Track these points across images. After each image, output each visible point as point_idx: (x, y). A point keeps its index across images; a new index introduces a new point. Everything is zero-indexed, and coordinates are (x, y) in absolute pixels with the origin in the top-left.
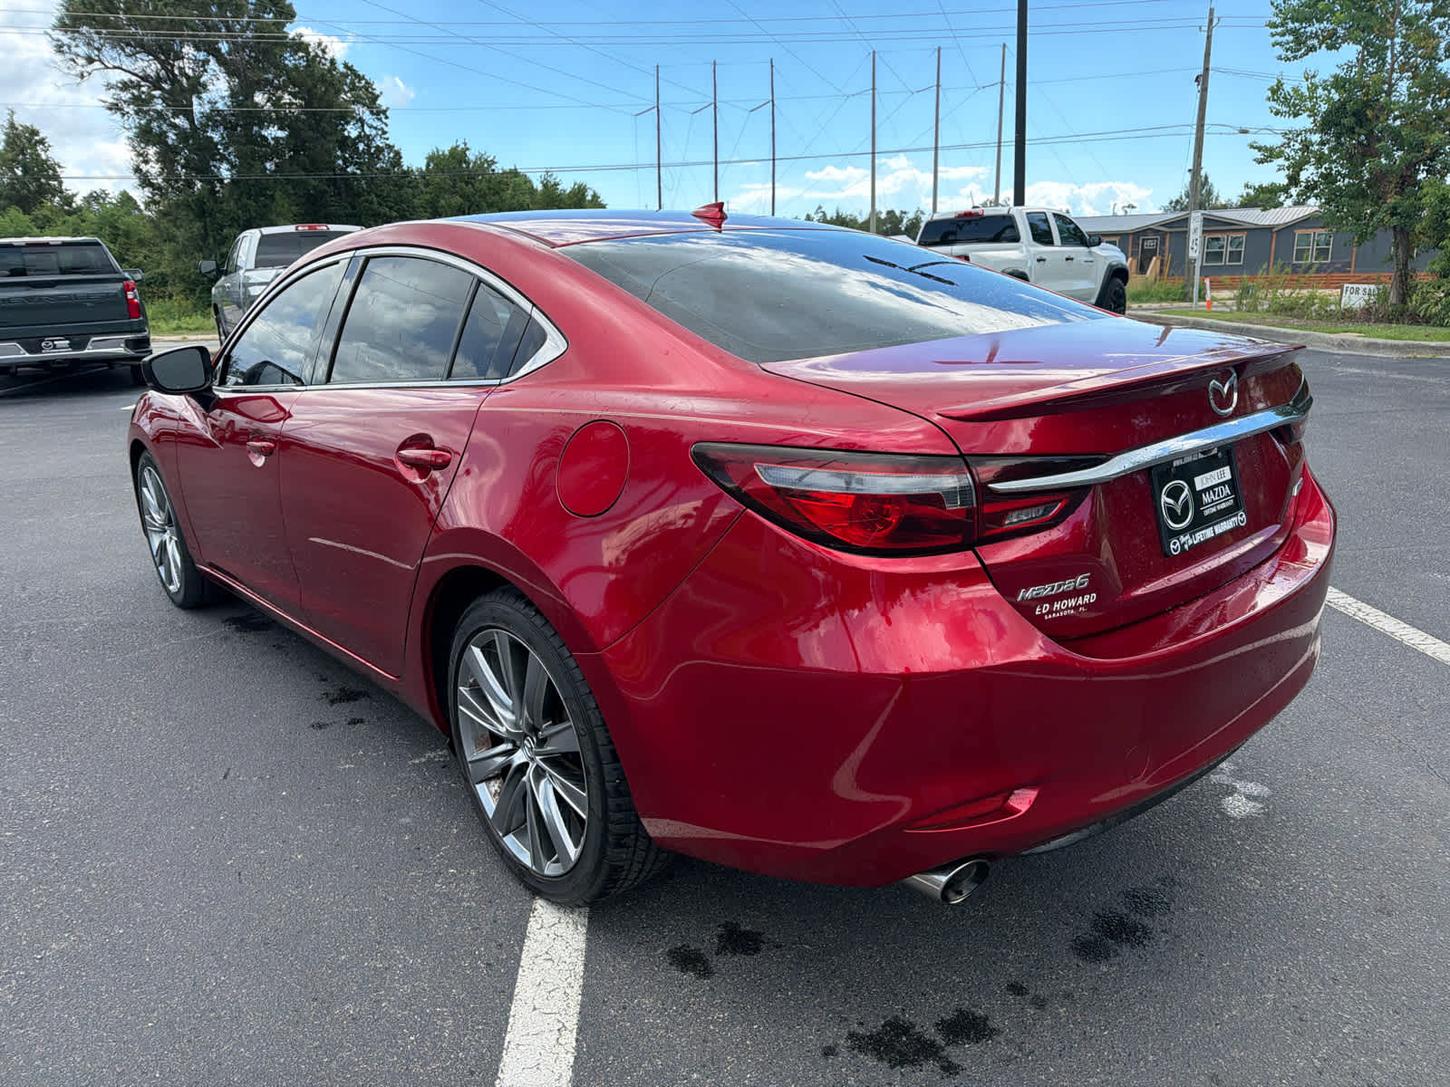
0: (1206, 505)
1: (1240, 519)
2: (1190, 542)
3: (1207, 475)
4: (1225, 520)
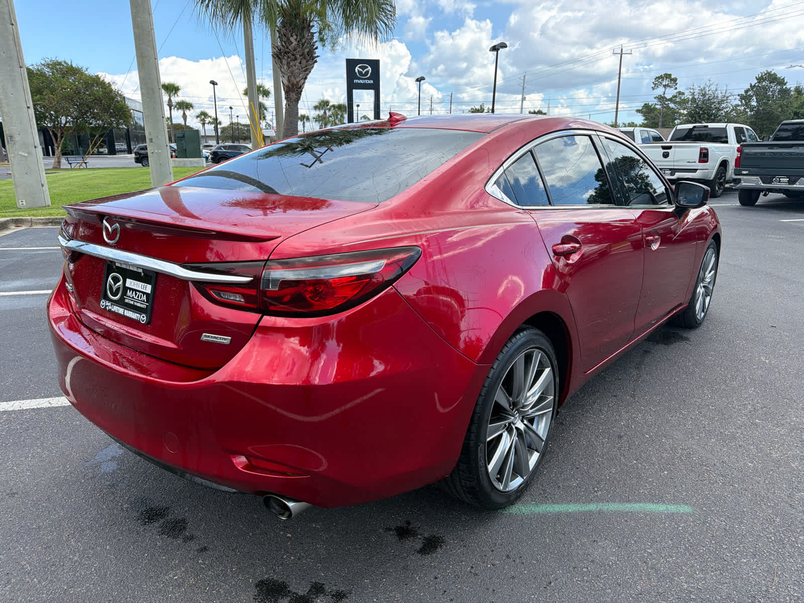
0: (128, 296)
1: (143, 318)
2: (110, 308)
3: (136, 282)
4: (133, 312)
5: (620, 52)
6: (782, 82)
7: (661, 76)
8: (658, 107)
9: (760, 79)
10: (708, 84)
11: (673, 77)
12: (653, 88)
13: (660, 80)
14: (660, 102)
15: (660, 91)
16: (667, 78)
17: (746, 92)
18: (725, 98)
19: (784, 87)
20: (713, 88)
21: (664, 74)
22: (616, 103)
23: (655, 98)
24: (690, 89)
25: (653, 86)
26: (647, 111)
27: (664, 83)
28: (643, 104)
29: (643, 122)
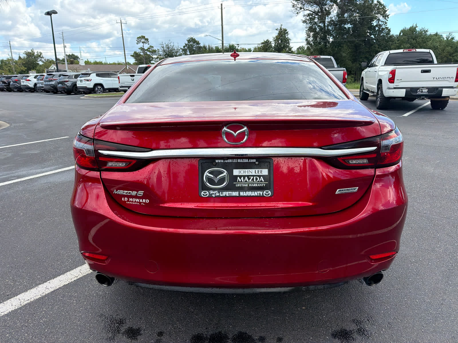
5: (120, 22)
6: (198, 43)
7: (140, 37)
8: (142, 54)
9: (189, 41)
10: (169, 42)
11: (146, 38)
12: (137, 43)
13: (140, 39)
14: (143, 51)
15: (141, 45)
16: (143, 38)
17: (184, 47)
18: (178, 50)
19: (200, 46)
20: (172, 44)
21: (141, 36)
22: (124, 51)
23: (139, 49)
24: (161, 44)
25: (137, 42)
26: (136, 55)
27: (142, 41)
28: (133, 52)
29: (135, 62)
